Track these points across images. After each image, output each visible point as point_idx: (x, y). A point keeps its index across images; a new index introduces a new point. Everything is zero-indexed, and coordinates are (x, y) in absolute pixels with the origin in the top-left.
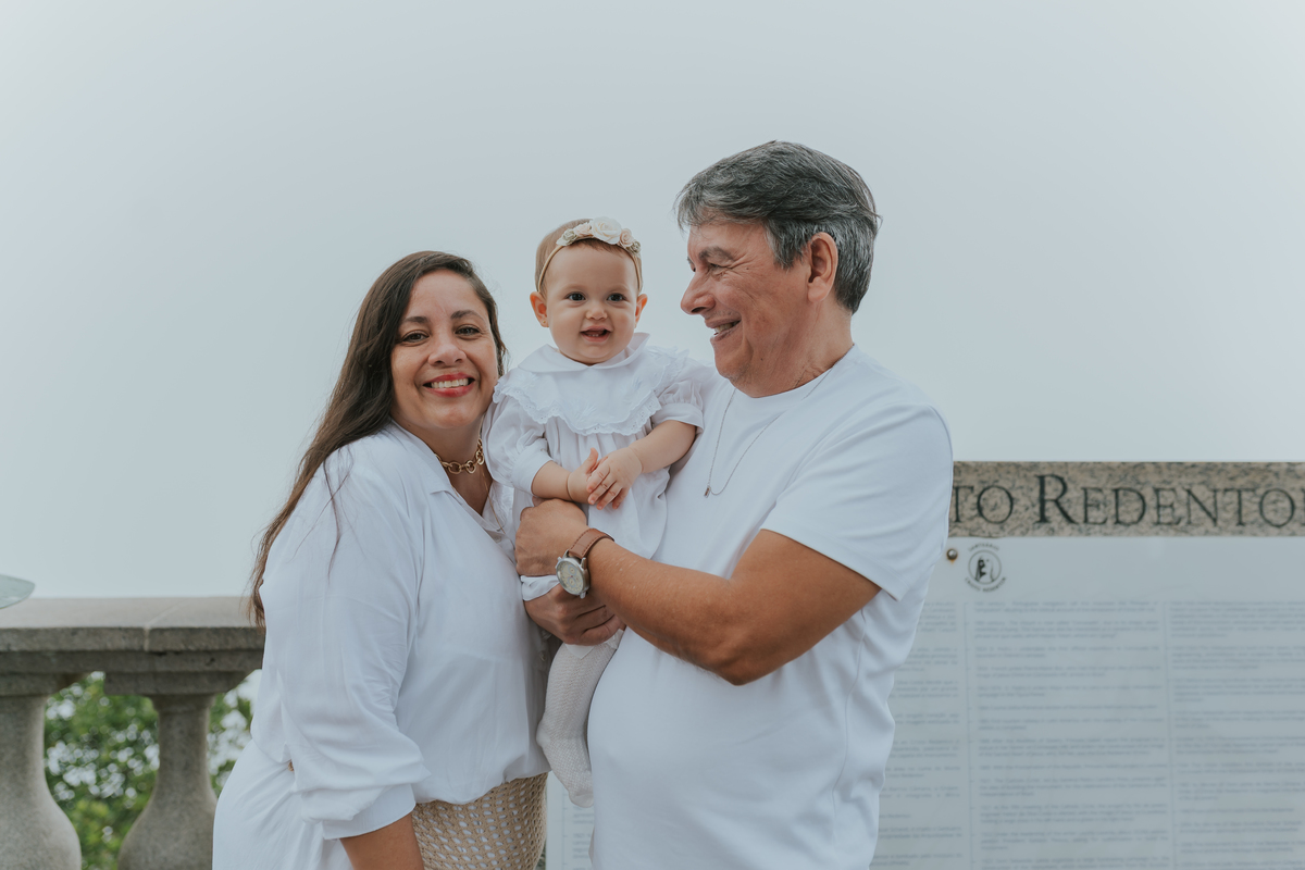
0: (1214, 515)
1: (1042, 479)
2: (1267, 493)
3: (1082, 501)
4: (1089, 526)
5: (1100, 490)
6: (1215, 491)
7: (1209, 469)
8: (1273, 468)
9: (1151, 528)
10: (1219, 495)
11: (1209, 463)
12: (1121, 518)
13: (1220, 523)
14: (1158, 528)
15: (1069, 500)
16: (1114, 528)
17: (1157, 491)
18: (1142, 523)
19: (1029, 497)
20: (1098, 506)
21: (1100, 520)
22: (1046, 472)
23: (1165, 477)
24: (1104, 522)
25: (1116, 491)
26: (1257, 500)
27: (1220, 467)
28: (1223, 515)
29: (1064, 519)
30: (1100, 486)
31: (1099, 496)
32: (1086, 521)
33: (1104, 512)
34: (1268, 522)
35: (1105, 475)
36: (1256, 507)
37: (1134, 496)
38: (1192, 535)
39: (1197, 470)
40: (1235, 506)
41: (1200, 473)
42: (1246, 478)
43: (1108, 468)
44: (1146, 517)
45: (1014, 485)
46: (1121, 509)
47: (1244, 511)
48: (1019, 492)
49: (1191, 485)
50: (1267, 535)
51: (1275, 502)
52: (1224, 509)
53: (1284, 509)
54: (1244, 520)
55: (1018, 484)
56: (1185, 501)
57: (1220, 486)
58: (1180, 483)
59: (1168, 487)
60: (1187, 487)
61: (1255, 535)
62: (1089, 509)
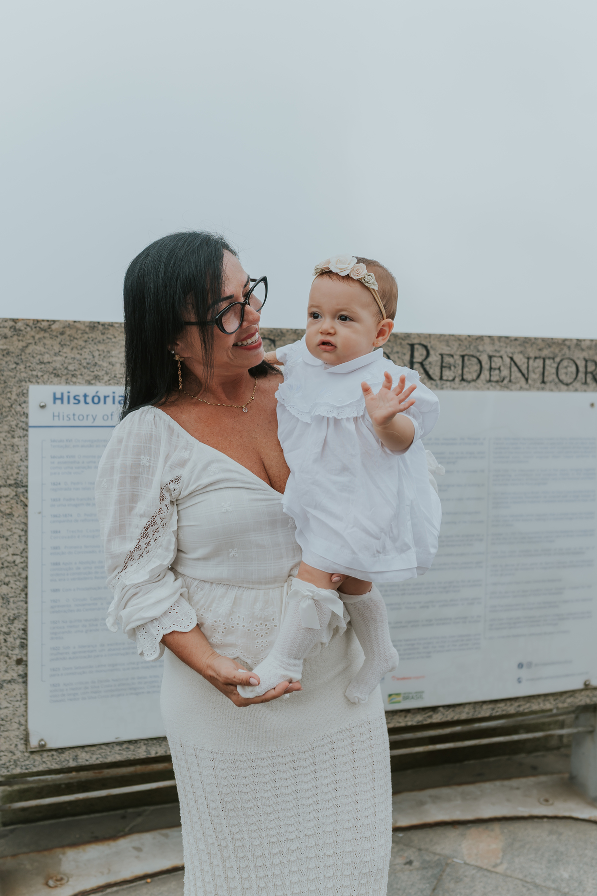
0: (526, 376)
1: (412, 346)
2: (561, 360)
3: (439, 363)
4: (443, 382)
5: (452, 356)
6: (528, 358)
7: (526, 342)
8: (567, 343)
9: (484, 384)
10: (531, 362)
11: (526, 338)
12: (465, 377)
13: (530, 381)
14: (489, 384)
15: (430, 363)
16: (459, 384)
17: (490, 357)
18: (479, 381)
19: (403, 360)
20: (450, 368)
21: (451, 378)
22: (416, 341)
23: (497, 348)
24: (454, 380)
25: (463, 357)
26: (555, 365)
27: (533, 340)
28: (532, 376)
29: (426, 377)
30: (452, 353)
31: (451, 360)
32: (441, 378)
33: (454, 372)
34: (561, 381)
35: (456, 344)
36: (554, 371)
37: (475, 360)
38: (511, 390)
39: (518, 343)
40: (541, 369)
41: (520, 345)
42: (549, 350)
43: (458, 339)
44: (482, 376)
45: (392, 351)
46: (466, 370)
47: (546, 374)
48: (396, 355)
49: (512, 353)
50: (560, 390)
51: (566, 367)
52: (534, 372)
53: (572, 372)
54: (546, 379)
55: (395, 349)
56: (509, 365)
57: (532, 355)
58: (506, 352)
59: (498, 354)
60: (510, 355)
61: (552, 390)
62: (444, 369)
